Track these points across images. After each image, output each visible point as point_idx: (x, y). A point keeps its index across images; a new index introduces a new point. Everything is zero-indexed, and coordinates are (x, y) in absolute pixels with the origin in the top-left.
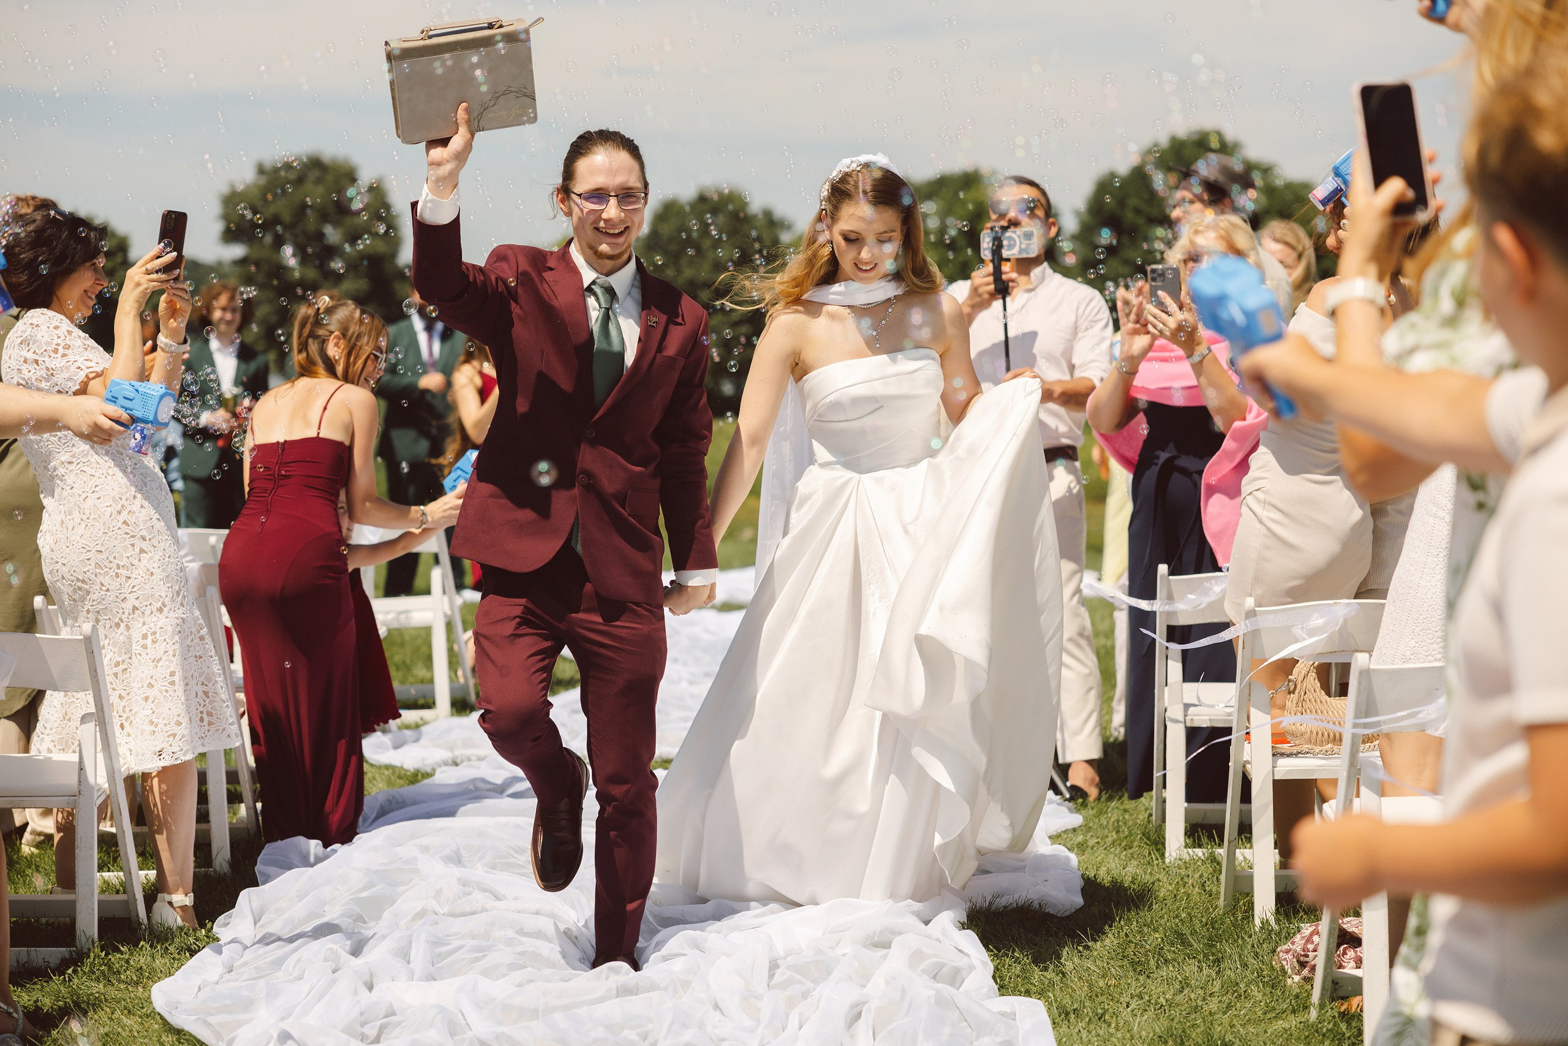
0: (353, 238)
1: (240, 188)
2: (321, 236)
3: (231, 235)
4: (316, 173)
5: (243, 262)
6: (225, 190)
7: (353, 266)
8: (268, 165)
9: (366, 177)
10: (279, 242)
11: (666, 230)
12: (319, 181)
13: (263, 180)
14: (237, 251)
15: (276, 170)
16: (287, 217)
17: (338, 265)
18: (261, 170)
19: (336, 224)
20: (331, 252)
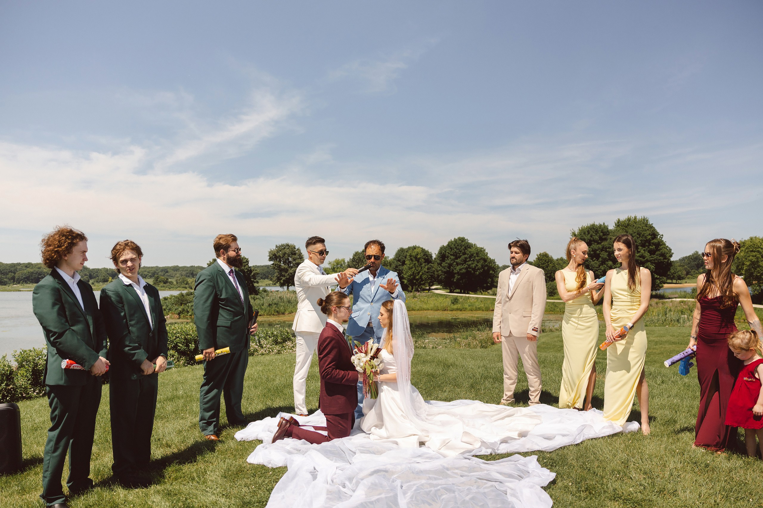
1: (272, 250)
2: (288, 259)
3: (271, 259)
5: (273, 264)
8: (278, 245)
10: (280, 261)
12: (288, 248)
14: (272, 262)
15: (280, 246)
16: (281, 256)
17: (292, 265)
18: (277, 247)
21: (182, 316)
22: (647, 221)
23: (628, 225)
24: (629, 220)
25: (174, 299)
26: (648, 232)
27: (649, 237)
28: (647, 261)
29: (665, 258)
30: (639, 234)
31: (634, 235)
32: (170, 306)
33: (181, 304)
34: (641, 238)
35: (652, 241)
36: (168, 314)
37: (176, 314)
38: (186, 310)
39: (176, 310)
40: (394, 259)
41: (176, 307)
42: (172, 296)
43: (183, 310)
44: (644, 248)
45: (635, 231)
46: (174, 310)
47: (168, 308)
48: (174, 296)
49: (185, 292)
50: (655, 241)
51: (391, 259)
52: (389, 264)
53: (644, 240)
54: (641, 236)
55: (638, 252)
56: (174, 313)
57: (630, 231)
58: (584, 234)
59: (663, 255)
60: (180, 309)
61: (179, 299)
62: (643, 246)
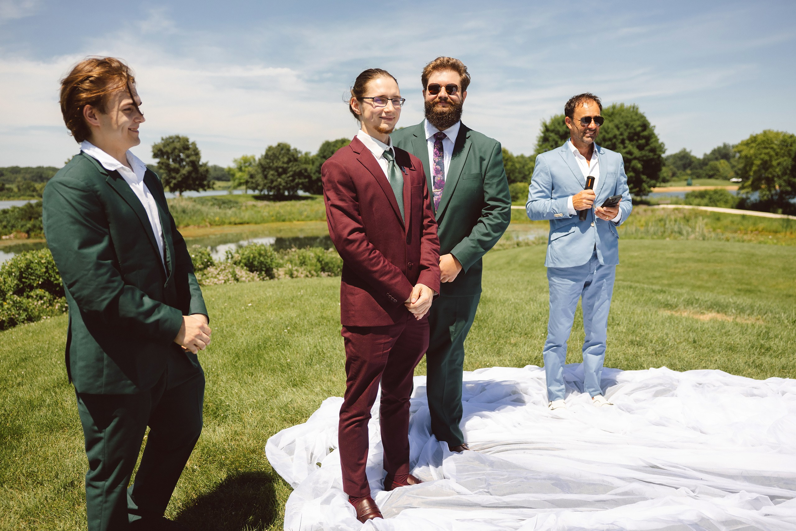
0: (188, 156)
1: (157, 143)
2: (179, 156)
3: (155, 156)
4: (178, 140)
5: (159, 163)
6: (153, 144)
7: (188, 164)
8: (164, 137)
9: (191, 141)
10: (168, 158)
11: (270, 153)
12: (179, 141)
13: (163, 142)
14: (157, 160)
15: (167, 139)
16: (170, 151)
17: (184, 163)
18: (162, 139)
19: (183, 153)
20: (182, 160)
21: (32, 234)
22: (637, 109)
23: (613, 113)
24: (614, 107)
25: (18, 212)
26: (638, 123)
27: (639, 129)
28: (635, 158)
29: (655, 154)
30: (627, 125)
31: (620, 126)
32: (13, 222)
33: (30, 219)
34: (628, 131)
35: (642, 134)
36: (11, 233)
37: (24, 232)
38: (37, 226)
39: (22, 226)
40: (318, 155)
41: (23, 222)
42: (14, 208)
43: (34, 226)
44: (632, 143)
45: (621, 120)
46: (20, 227)
47: (10, 224)
48: (19, 208)
49: (34, 201)
50: (645, 133)
51: (314, 156)
52: (311, 162)
53: (632, 133)
54: (630, 127)
55: (625, 148)
56: (20, 232)
57: (616, 121)
58: (559, 124)
59: (653, 150)
60: (29, 225)
61: (26, 211)
62: (631, 139)
